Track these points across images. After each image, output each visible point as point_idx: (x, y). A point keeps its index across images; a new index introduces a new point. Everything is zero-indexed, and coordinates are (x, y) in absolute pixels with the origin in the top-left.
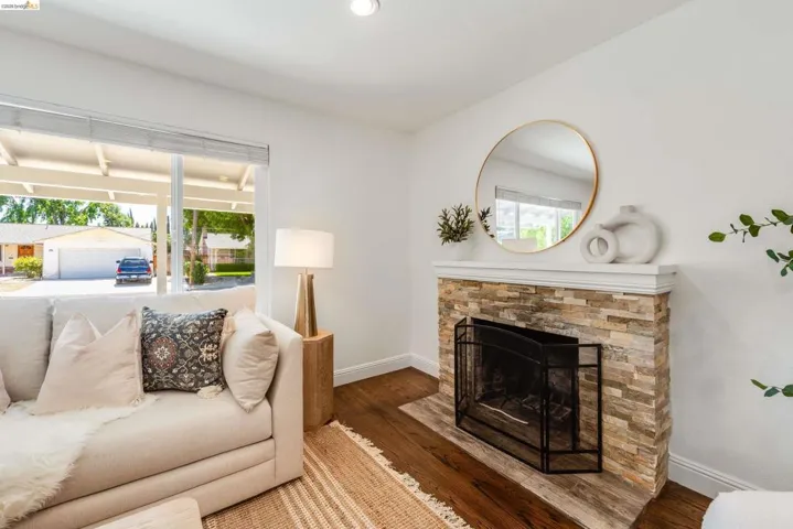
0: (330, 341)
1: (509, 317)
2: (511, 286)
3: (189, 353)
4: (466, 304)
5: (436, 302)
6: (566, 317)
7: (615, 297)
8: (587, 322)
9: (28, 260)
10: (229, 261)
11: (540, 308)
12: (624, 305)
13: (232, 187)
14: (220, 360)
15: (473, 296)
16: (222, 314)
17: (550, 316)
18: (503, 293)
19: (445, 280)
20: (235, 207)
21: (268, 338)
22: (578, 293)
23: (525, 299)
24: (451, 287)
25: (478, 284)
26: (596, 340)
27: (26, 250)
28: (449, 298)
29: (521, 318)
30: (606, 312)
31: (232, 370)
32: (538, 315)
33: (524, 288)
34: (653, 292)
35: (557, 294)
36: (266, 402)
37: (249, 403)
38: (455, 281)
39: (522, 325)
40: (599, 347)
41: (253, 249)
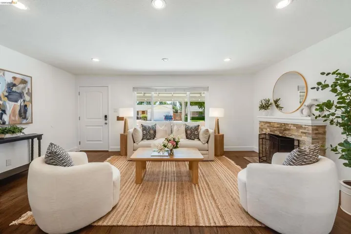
0: (223, 135)
1: (277, 133)
2: (278, 123)
3: (193, 132)
4: (266, 129)
5: (258, 128)
6: (291, 132)
7: (303, 126)
8: (296, 134)
9: (145, 115)
10: (197, 116)
11: (285, 130)
12: (305, 128)
13: (199, 95)
14: (198, 134)
15: (268, 126)
16: (199, 126)
17: (287, 132)
18: (276, 126)
19: (261, 122)
20: (199, 100)
21: (207, 131)
22: (294, 125)
23: (282, 127)
24: (263, 124)
25: (269, 123)
26: (298, 139)
27: (143, 112)
28: (262, 127)
29: (281, 133)
30: (301, 131)
31: (201, 136)
32: (285, 132)
33: (281, 124)
34: (311, 125)
35: (289, 126)
36: (207, 144)
37: (203, 142)
38: (263, 122)
39: (281, 135)
40: (298, 141)
41: (204, 112)
